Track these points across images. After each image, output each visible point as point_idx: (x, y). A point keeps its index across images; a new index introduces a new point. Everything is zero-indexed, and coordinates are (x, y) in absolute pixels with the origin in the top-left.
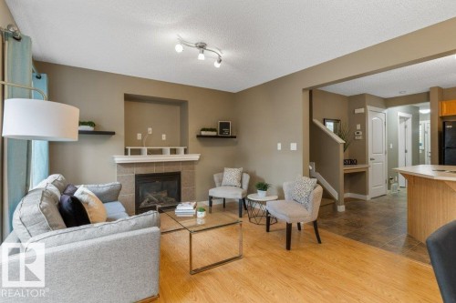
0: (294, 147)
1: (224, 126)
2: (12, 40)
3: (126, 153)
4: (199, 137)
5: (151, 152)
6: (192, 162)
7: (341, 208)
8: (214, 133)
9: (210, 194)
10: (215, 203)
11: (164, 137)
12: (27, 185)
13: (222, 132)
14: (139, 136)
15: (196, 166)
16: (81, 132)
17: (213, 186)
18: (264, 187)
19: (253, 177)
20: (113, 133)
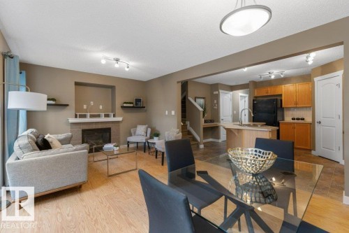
0: (173, 113)
1: (138, 101)
2: (8, 58)
3: (76, 116)
4: (123, 107)
5: (92, 116)
6: (118, 122)
7: (202, 146)
8: (132, 105)
9: (128, 140)
10: (131, 146)
11: (101, 107)
12: (17, 133)
13: (136, 104)
14: (85, 107)
15: (121, 125)
16: (48, 105)
17: (131, 135)
18: (157, 135)
19: (153, 130)
20: (67, 105)
